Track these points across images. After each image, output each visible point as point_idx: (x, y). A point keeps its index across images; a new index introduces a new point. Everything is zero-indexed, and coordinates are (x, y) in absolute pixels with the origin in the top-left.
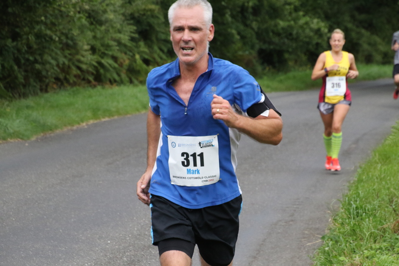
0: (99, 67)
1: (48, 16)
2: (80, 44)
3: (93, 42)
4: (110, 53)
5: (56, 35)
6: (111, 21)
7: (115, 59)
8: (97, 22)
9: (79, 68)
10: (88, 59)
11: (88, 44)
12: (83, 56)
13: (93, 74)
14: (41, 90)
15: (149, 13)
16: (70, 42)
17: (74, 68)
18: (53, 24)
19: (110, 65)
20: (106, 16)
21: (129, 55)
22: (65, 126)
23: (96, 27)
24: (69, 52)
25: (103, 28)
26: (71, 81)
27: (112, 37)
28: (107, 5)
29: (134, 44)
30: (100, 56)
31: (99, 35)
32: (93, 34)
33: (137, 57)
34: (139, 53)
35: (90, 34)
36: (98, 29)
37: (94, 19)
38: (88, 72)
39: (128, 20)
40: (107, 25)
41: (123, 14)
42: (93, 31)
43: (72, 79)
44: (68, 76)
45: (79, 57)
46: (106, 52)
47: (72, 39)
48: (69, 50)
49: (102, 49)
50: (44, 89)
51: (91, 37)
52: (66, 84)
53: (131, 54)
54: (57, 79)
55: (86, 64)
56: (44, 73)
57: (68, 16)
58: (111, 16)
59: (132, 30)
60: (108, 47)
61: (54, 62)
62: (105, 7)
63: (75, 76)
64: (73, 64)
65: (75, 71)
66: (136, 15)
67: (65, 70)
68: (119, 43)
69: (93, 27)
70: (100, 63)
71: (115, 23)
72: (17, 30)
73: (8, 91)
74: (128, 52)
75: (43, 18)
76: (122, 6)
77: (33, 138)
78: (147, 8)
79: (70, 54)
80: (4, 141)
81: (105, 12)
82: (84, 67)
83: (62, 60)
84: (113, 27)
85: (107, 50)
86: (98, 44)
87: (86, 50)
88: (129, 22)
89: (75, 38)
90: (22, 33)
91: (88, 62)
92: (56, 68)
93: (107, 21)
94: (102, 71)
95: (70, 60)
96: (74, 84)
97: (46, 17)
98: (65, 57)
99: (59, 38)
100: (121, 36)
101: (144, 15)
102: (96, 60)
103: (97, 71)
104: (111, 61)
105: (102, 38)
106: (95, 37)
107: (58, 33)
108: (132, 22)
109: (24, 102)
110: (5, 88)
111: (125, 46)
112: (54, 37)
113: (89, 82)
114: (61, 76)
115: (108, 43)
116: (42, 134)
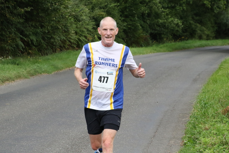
0: (79, 41)
1: (57, 17)
2: (70, 30)
3: (76, 30)
4: (84, 34)
5: (60, 26)
6: (84, 20)
7: (86, 37)
8: (77, 20)
9: (70, 41)
10: (74, 37)
11: (74, 31)
12: (72, 36)
13: (76, 44)
14: (53, 51)
15: (101, 16)
16: (66, 30)
17: (68, 42)
18: (59, 21)
19: (83, 40)
20: (82, 17)
21: (92, 35)
22: (66, 68)
23: (77, 23)
24: (65, 34)
25: (81, 23)
26: (66, 47)
27: (84, 27)
28: (83, 12)
29: (94, 30)
30: (79, 36)
31: (79, 26)
32: (76, 26)
33: (96, 36)
34: (96, 35)
35: (74, 26)
36: (78, 24)
37: (76, 19)
38: (74, 43)
39: (92, 19)
40: (82, 22)
41: (89, 17)
42: (76, 24)
43: (67, 47)
44: (65, 45)
45: (69, 36)
46: (82, 34)
47: (67, 29)
48: (65, 33)
49: (80, 33)
50: (55, 51)
51: (75, 27)
52: (64, 49)
53: (93, 35)
54: (60, 46)
55: (73, 39)
56: (55, 43)
57: (65, 17)
58: (84, 18)
59: (93, 24)
60: (83, 31)
61: (59, 39)
62: (81, 14)
63: (68, 45)
64: (67, 39)
65: (68, 43)
66: (95, 17)
67: (64, 42)
68: (88, 30)
69: (76, 22)
70: (79, 39)
71: (86, 21)
72: (43, 24)
73: (39, 52)
74: (92, 34)
75: (54, 19)
76: (89, 13)
77: (53, 73)
78: (100, 14)
79: (65, 35)
80: (41, 75)
81: (81, 15)
82: (72, 41)
83: (63, 37)
84: (85, 23)
85: (82, 33)
86: (78, 30)
87: (73, 33)
88: (92, 20)
89: (68, 27)
90: (45, 25)
91: (74, 39)
92: (60, 41)
93: (82, 20)
94: (80, 43)
95: (66, 38)
96: (68, 49)
97: (56, 18)
98: (64, 36)
99: (61, 27)
100: (89, 26)
101: (99, 17)
102: (77, 38)
103: (78, 43)
104: (84, 38)
105: (80, 28)
106: (77, 27)
107: (61, 25)
108: (93, 20)
109: (47, 57)
110: (38, 50)
111: (90, 31)
112: (59, 27)
113: (74, 48)
114: (62, 45)
115: (83, 30)
116: (56, 72)
